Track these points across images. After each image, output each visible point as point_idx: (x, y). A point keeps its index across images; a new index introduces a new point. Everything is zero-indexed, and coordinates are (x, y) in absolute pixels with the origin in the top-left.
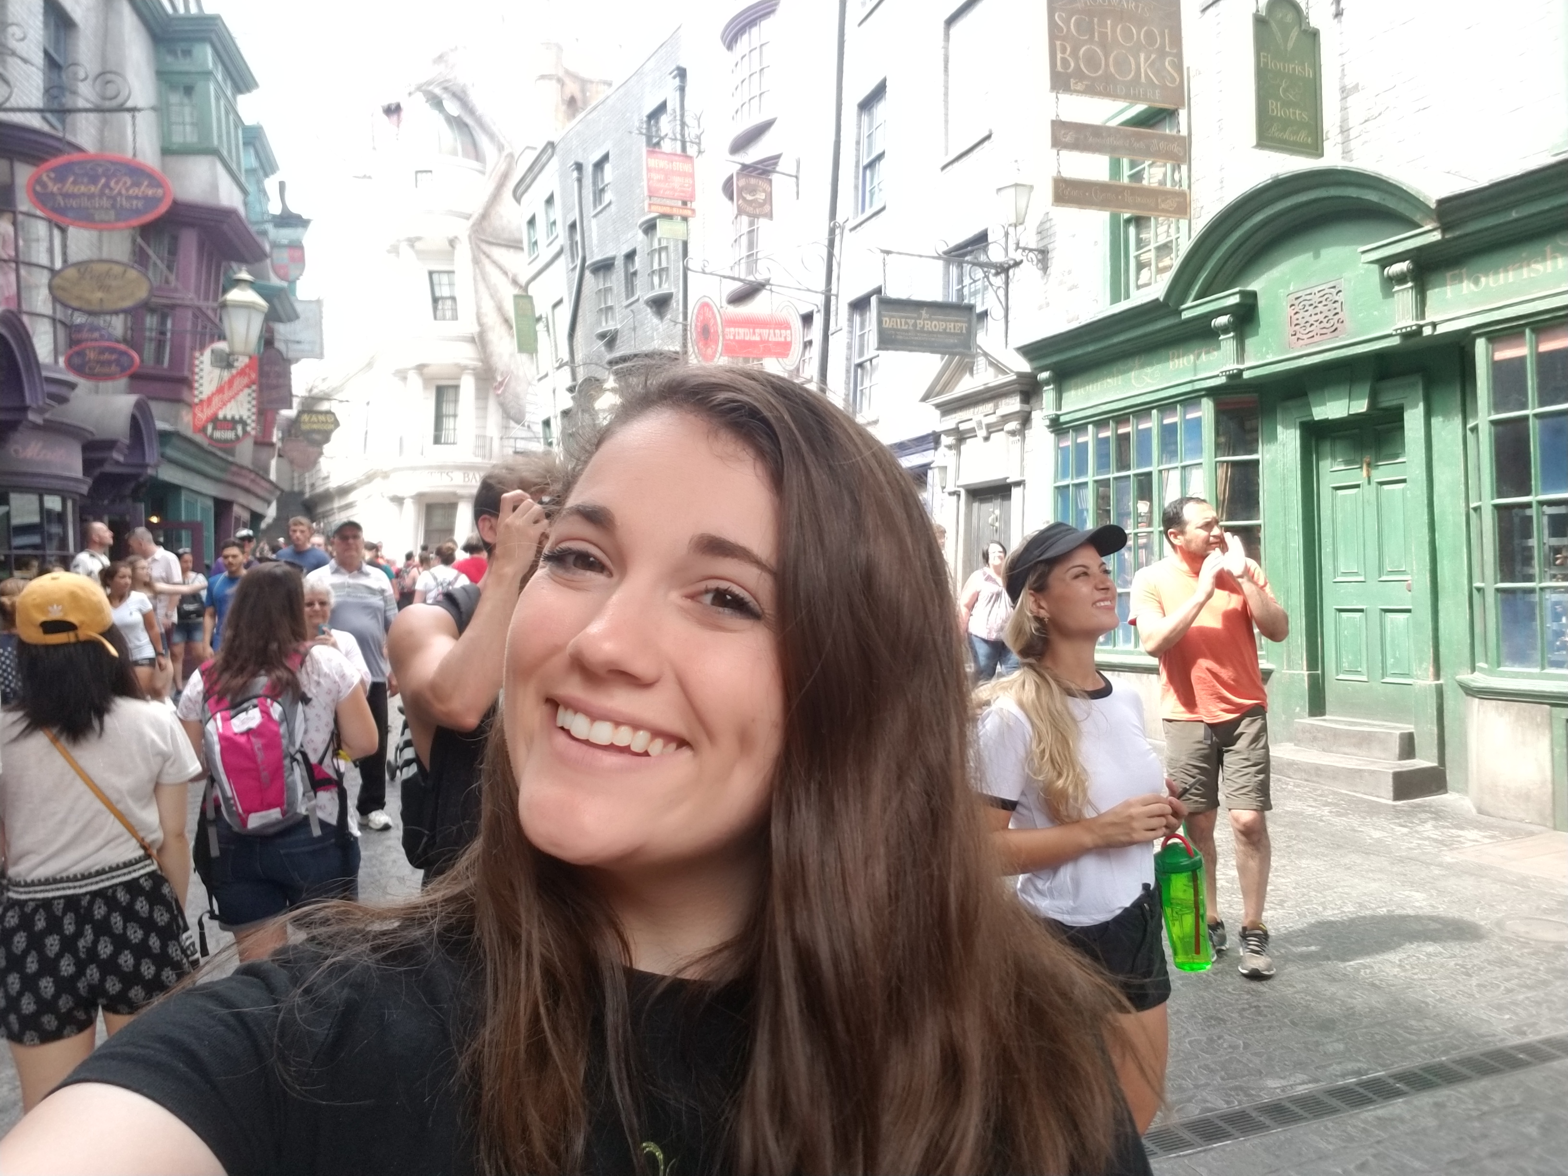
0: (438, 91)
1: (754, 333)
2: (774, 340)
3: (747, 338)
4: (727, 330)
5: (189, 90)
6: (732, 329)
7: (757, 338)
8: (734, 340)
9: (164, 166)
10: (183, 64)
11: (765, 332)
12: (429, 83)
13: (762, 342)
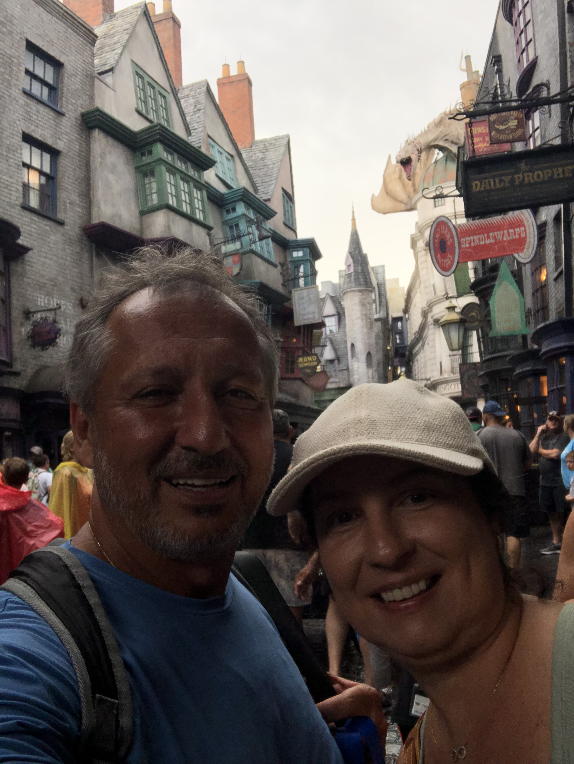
0: (441, 143)
1: (488, 237)
2: (508, 238)
3: (482, 243)
4: (463, 240)
5: (152, 174)
6: (468, 238)
7: (492, 241)
8: (470, 247)
9: (141, 223)
10: (146, 159)
11: (498, 235)
12: (435, 140)
13: (497, 242)
